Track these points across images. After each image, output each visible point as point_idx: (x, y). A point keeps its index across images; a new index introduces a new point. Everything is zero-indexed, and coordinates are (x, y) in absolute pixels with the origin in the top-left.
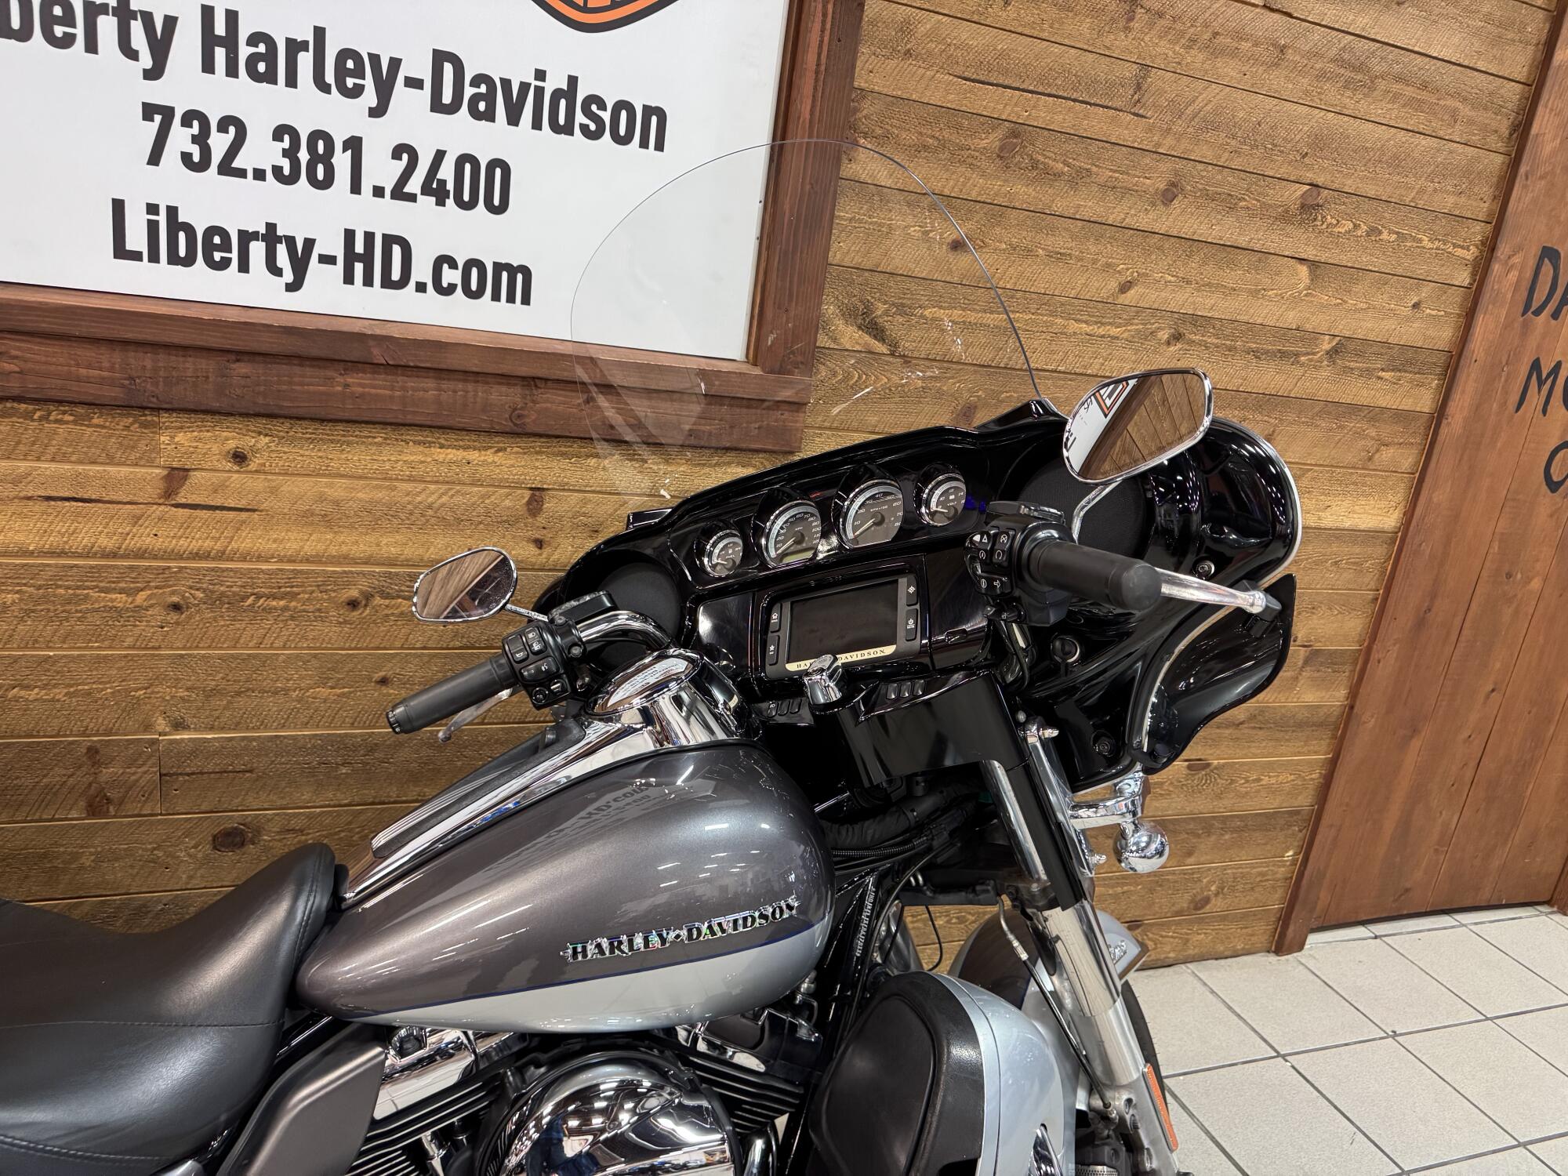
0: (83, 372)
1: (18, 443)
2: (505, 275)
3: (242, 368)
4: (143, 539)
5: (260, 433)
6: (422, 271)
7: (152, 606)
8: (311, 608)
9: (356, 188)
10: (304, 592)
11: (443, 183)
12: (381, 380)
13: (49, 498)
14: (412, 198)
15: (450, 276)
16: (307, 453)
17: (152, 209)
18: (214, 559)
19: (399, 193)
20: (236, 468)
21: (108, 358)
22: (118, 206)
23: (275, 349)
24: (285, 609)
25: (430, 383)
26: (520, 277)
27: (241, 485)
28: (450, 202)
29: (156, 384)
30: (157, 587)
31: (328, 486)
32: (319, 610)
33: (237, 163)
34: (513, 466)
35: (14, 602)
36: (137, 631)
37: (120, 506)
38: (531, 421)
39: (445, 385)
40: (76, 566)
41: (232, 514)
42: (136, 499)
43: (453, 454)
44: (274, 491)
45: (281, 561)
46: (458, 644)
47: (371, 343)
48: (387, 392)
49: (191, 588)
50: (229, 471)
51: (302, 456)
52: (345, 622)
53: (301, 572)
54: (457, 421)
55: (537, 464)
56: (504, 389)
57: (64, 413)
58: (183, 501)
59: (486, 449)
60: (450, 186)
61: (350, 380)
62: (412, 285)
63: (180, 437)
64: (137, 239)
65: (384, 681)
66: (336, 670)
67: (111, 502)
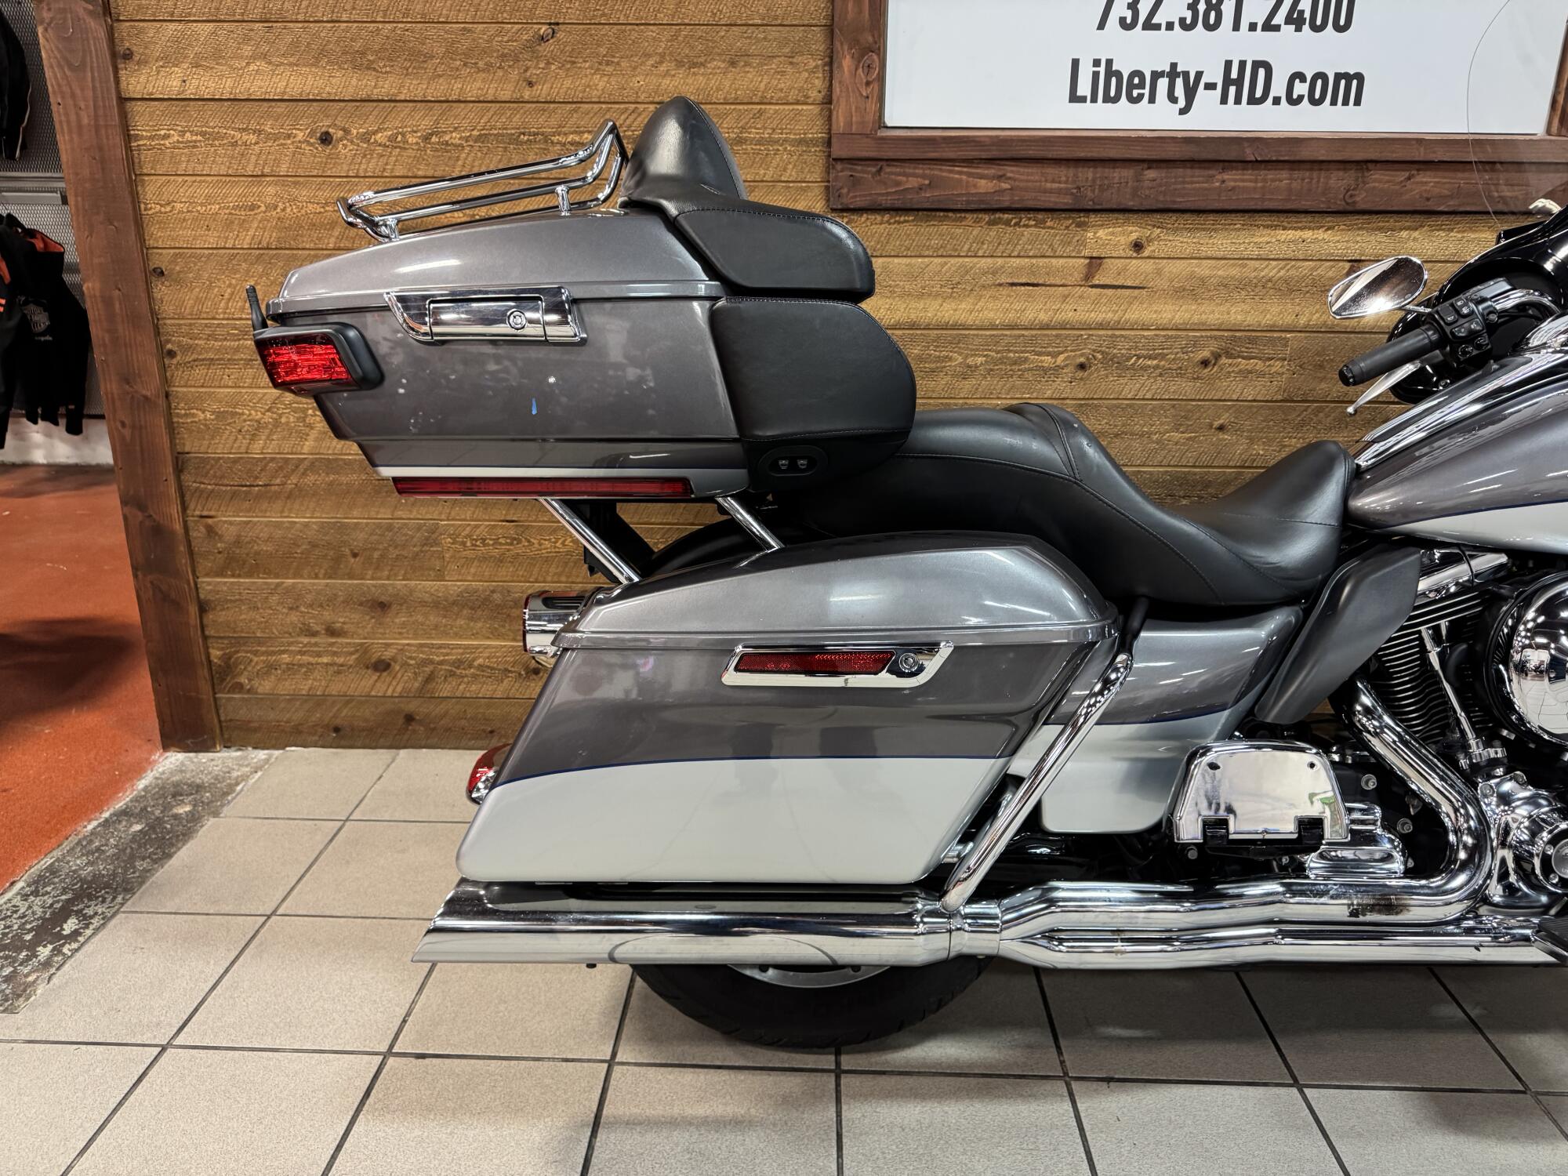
0: (1049, 185)
1: (999, 244)
2: (1343, 82)
3: (1151, 174)
4: (1067, 314)
5: (1154, 226)
6: (1278, 88)
7: (1066, 366)
8: (1175, 367)
9: (1236, 27)
10: (1171, 353)
11: (1302, 12)
12: (1249, 175)
13: (1013, 284)
14: (1277, 28)
15: (1301, 89)
16: (1185, 240)
17: (1097, 63)
18: (1112, 329)
19: (1268, 26)
20: (1135, 255)
21: (1063, 173)
22: (1075, 63)
23: (1177, 156)
24: (1157, 367)
25: (1284, 174)
26: (1355, 82)
27: (1140, 268)
28: (1306, 27)
29: (1093, 191)
30: (1071, 351)
31: (1198, 266)
32: (1180, 368)
33: (1155, 21)
34: (1338, 242)
35: (982, 364)
36: (1055, 385)
37: (1056, 288)
38: (1362, 200)
39: (1296, 174)
40: (1023, 335)
41: (1128, 292)
42: (1066, 282)
43: (1291, 234)
44: (1159, 272)
45: (1157, 329)
46: (1280, 398)
47: (1246, 144)
48: (1252, 185)
49: (1094, 351)
50: (1131, 258)
51: (1182, 242)
52: (1198, 378)
53: (1171, 337)
54: (1305, 204)
55: (1358, 239)
56: (1341, 173)
57: (1029, 219)
58: (1097, 282)
59: (1319, 228)
60: (1307, 15)
61: (1226, 177)
62: (1270, 100)
63: (1101, 233)
64: (1084, 89)
65: (1221, 428)
66: (1186, 417)
67: (1050, 286)
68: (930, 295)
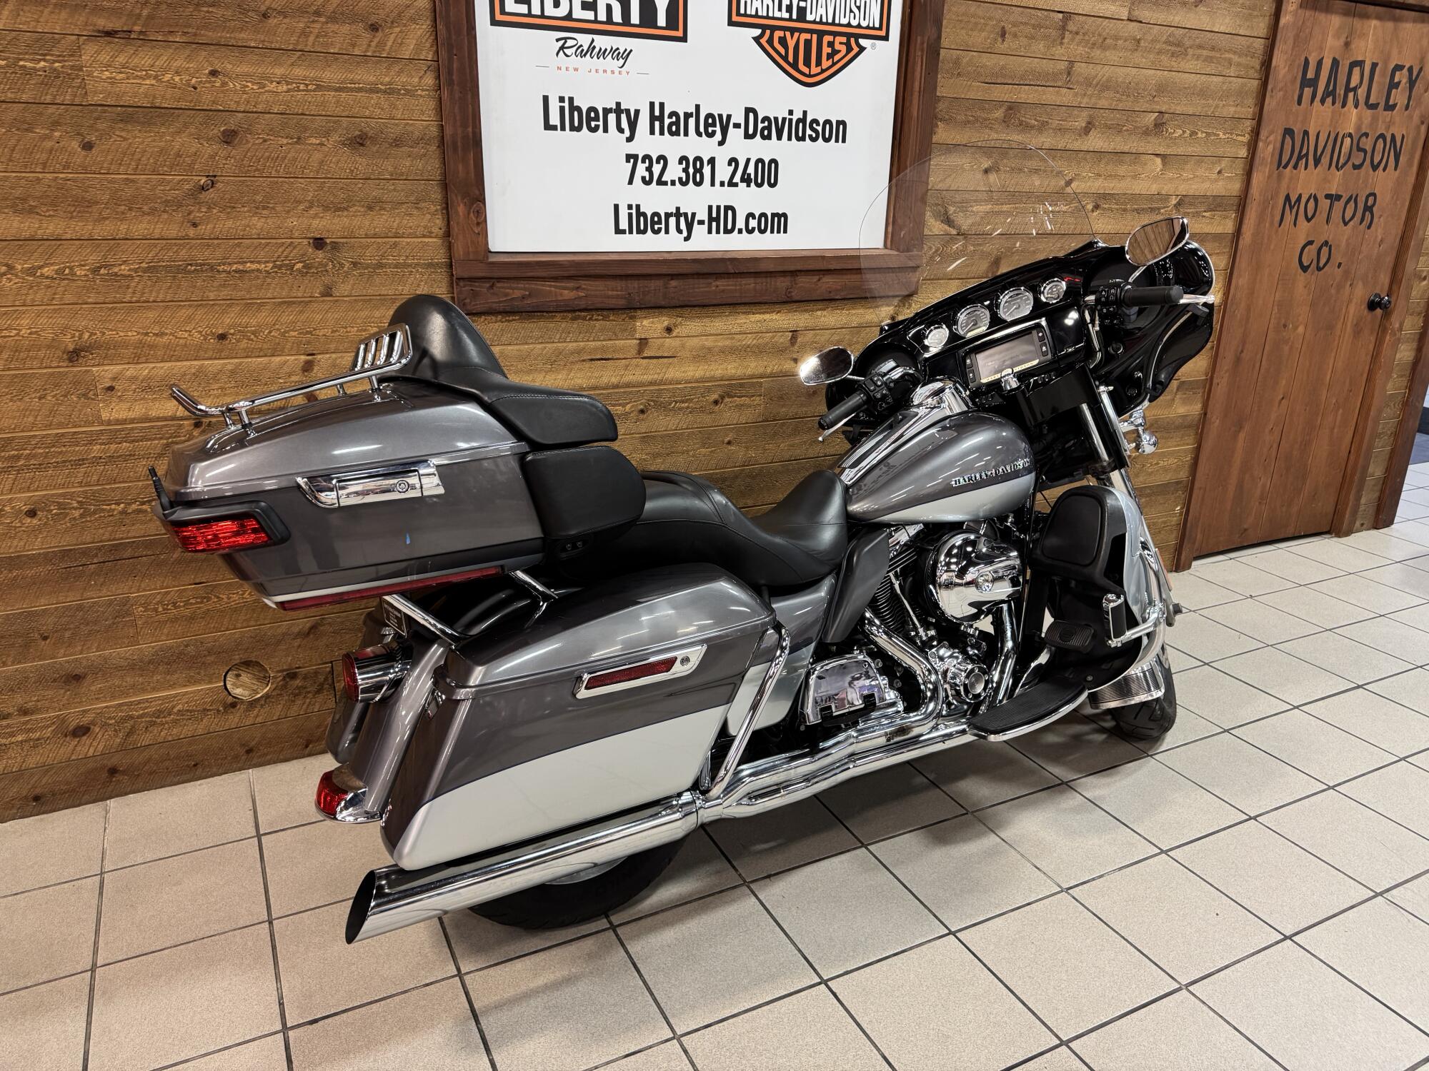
0: (610, 293)
1: (580, 333)
2: (776, 219)
3: (674, 283)
4: (629, 378)
5: (677, 316)
6: (740, 223)
7: (632, 412)
8: (698, 406)
9: (713, 184)
10: (695, 398)
11: (749, 175)
12: (731, 281)
13: (592, 360)
14: (736, 185)
15: (753, 223)
16: (697, 324)
17: (630, 207)
18: (658, 385)
19: (732, 184)
20: (667, 335)
21: (619, 284)
22: (616, 207)
23: (689, 271)
24: (688, 407)
25: (752, 280)
26: (783, 219)
27: (670, 343)
28: (753, 184)
29: (639, 296)
30: (634, 402)
31: (707, 340)
32: (702, 407)
33: (664, 179)
34: (784, 320)
36: (626, 425)
37: (620, 361)
38: (795, 295)
39: (759, 280)
40: (602, 394)
41: (665, 360)
42: (627, 356)
43: (758, 317)
44: (683, 346)
45: (686, 383)
46: (761, 420)
47: (728, 263)
48: (733, 288)
49: (648, 400)
50: (665, 337)
51: (695, 326)
52: (713, 412)
53: (694, 387)
54: (765, 298)
55: (795, 317)
56: (782, 279)
57: (598, 315)
58: (646, 355)
59: (772, 312)
60: (752, 177)
61: (718, 283)
62: (736, 230)
63: (645, 322)
64: (624, 224)
65: (729, 443)
66: (709, 439)
67: (617, 359)
68: (536, 370)
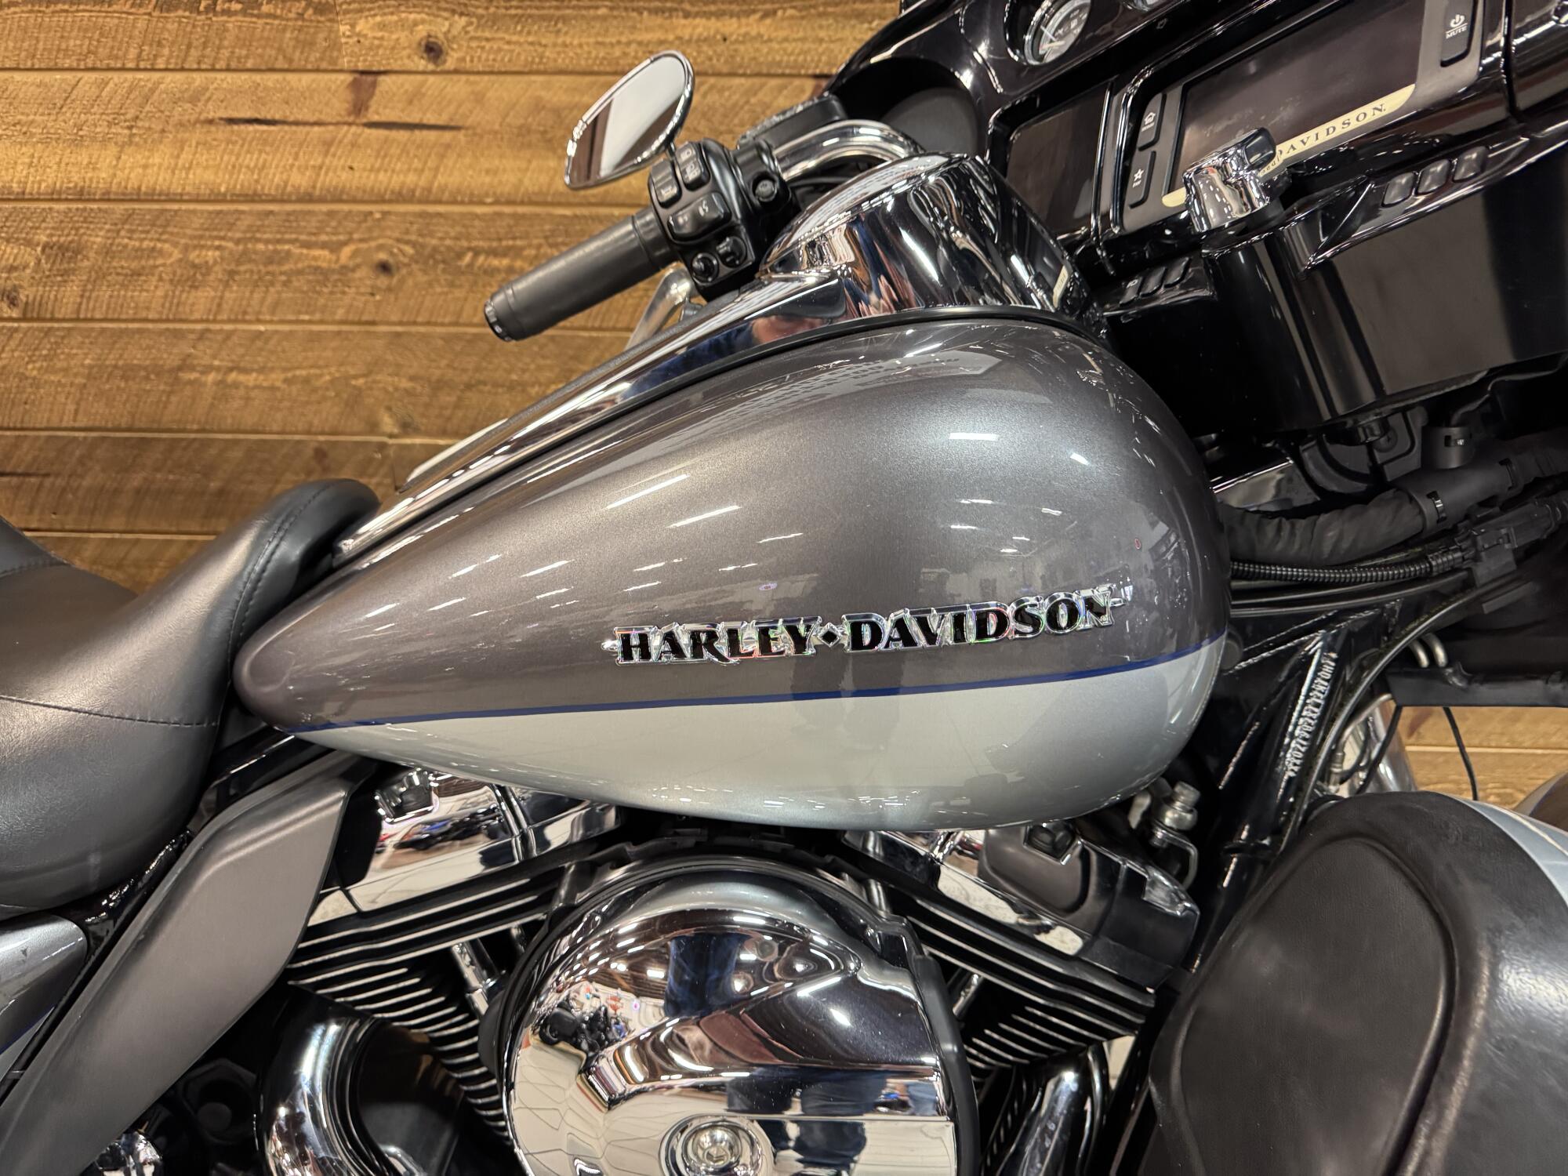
1: (189, 46)
4: (339, 175)
5: (453, 12)
7: (358, 266)
10: (530, 246)
13: (231, 121)
16: (515, 38)
18: (420, 202)
20: (431, 67)
24: (510, 270)
30: (361, 240)
34: (786, 40)
35: (215, 262)
36: (347, 300)
37: (307, 128)
40: (271, 212)
41: (432, 135)
42: (324, 118)
43: (702, 27)
44: (479, 98)
45: (496, 202)
49: (398, 240)
50: (423, 73)
51: (509, 43)
53: (523, 216)
55: (822, 34)
58: (376, 118)
59: (749, 13)
63: (363, 25)
66: (575, 358)
67: (297, 123)
68: (94, 139)
